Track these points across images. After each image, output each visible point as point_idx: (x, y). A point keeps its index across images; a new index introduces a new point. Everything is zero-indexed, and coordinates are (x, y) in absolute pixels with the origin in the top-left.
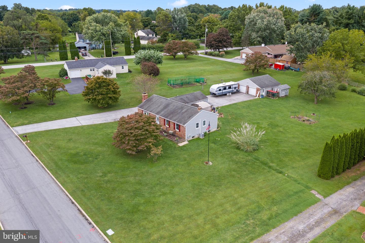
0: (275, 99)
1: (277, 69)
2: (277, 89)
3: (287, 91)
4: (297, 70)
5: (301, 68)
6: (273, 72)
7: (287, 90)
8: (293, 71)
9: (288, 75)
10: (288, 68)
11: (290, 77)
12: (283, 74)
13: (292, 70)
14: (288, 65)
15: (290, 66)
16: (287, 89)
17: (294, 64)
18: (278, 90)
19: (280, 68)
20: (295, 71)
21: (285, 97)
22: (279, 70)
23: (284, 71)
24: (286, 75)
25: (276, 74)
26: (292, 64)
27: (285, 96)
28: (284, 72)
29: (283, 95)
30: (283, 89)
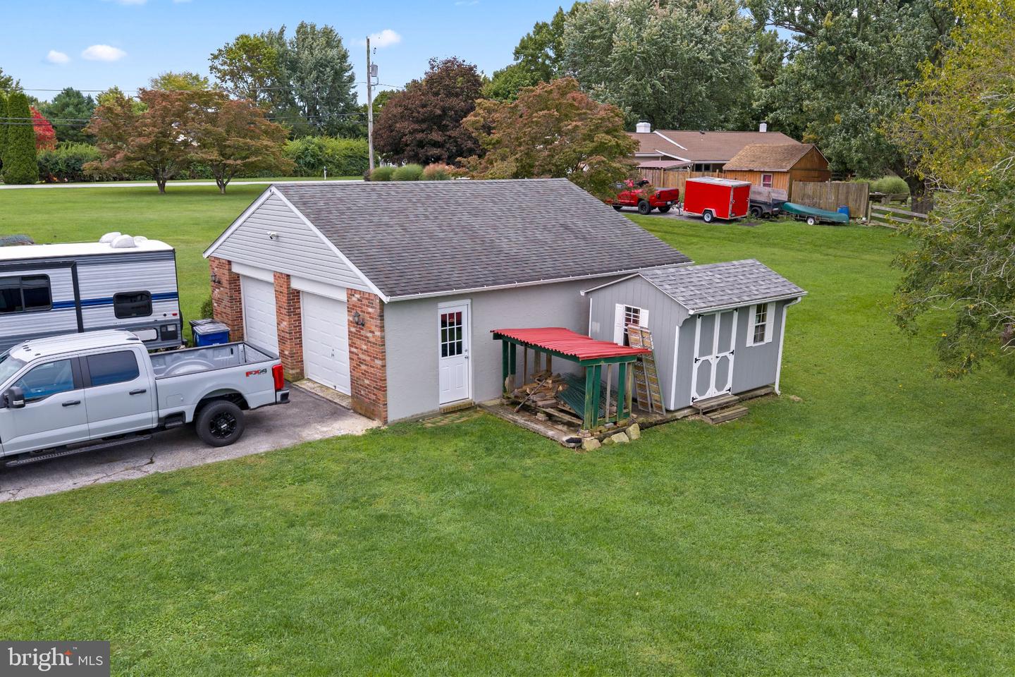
0: (590, 443)
1: (702, 218)
2: (632, 316)
3: (759, 337)
4: (835, 217)
5: (863, 208)
6: (676, 230)
7: (760, 330)
8: (811, 222)
9: (774, 245)
10: (775, 212)
11: (792, 253)
12: (744, 241)
13: (802, 218)
14: (774, 196)
15: (784, 197)
16: (761, 308)
17: (811, 187)
18: (644, 318)
19: (722, 210)
20: (822, 223)
21: (743, 418)
22: (714, 220)
23: (750, 224)
24: (761, 245)
25: (695, 240)
26: (797, 186)
27: (744, 397)
28: (746, 228)
29: (712, 392)
30: (702, 306)
